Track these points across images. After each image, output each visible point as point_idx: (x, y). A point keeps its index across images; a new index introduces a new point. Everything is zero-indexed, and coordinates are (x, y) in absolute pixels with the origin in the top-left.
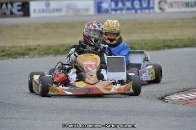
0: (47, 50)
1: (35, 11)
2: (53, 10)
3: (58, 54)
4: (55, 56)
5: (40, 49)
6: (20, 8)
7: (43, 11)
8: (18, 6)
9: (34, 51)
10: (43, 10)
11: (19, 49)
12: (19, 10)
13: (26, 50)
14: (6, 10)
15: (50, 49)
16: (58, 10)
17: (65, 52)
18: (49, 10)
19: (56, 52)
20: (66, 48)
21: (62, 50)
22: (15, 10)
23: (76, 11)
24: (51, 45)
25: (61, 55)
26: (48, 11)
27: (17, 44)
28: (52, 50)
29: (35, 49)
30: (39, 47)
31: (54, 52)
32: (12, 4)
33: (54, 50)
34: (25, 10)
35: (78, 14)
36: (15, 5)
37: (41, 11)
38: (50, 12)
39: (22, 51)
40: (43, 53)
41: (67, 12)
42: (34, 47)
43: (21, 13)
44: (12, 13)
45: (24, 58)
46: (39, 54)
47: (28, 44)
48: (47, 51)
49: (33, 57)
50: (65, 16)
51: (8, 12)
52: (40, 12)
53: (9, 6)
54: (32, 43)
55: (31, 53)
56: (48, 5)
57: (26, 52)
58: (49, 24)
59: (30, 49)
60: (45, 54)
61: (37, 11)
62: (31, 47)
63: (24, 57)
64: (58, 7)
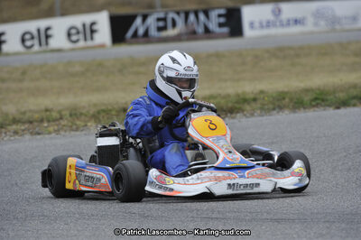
0: (278, 100)
1: (252, 25)
2: (289, 21)
3: (299, 108)
4: (295, 112)
5: (264, 99)
6: (222, 20)
7: (269, 24)
8: (220, 16)
9: (253, 104)
10: (268, 22)
11: (223, 102)
12: (221, 25)
13: (237, 102)
14: (195, 26)
15: (284, 98)
16: (296, 22)
17: (314, 103)
18: (281, 21)
19: (296, 103)
20: (315, 96)
21: (307, 99)
22: (213, 26)
23: (333, 23)
24: (286, 90)
25: (305, 108)
26: (278, 24)
27: (220, 91)
28: (287, 100)
29: (255, 100)
30: (262, 96)
31: (291, 104)
32: (206, 13)
33: (291, 100)
34: (233, 24)
35: (338, 27)
36: (214, 14)
37: (264, 24)
38: (282, 25)
39: (230, 105)
40: (271, 106)
41: (316, 24)
42: (252, 96)
43: (225, 30)
44: (207, 30)
45: (233, 118)
46: (262, 109)
47: (240, 91)
48: (277, 103)
49: (252, 115)
50: (312, 33)
51: (200, 30)
52: (262, 26)
53: (202, 17)
54: (249, 88)
55: (247, 107)
56: (278, 13)
57: (237, 106)
58: (281, 49)
59: (245, 101)
60: (274, 109)
61: (257, 25)
62: (247, 97)
63: (234, 115)
64: (298, 16)
